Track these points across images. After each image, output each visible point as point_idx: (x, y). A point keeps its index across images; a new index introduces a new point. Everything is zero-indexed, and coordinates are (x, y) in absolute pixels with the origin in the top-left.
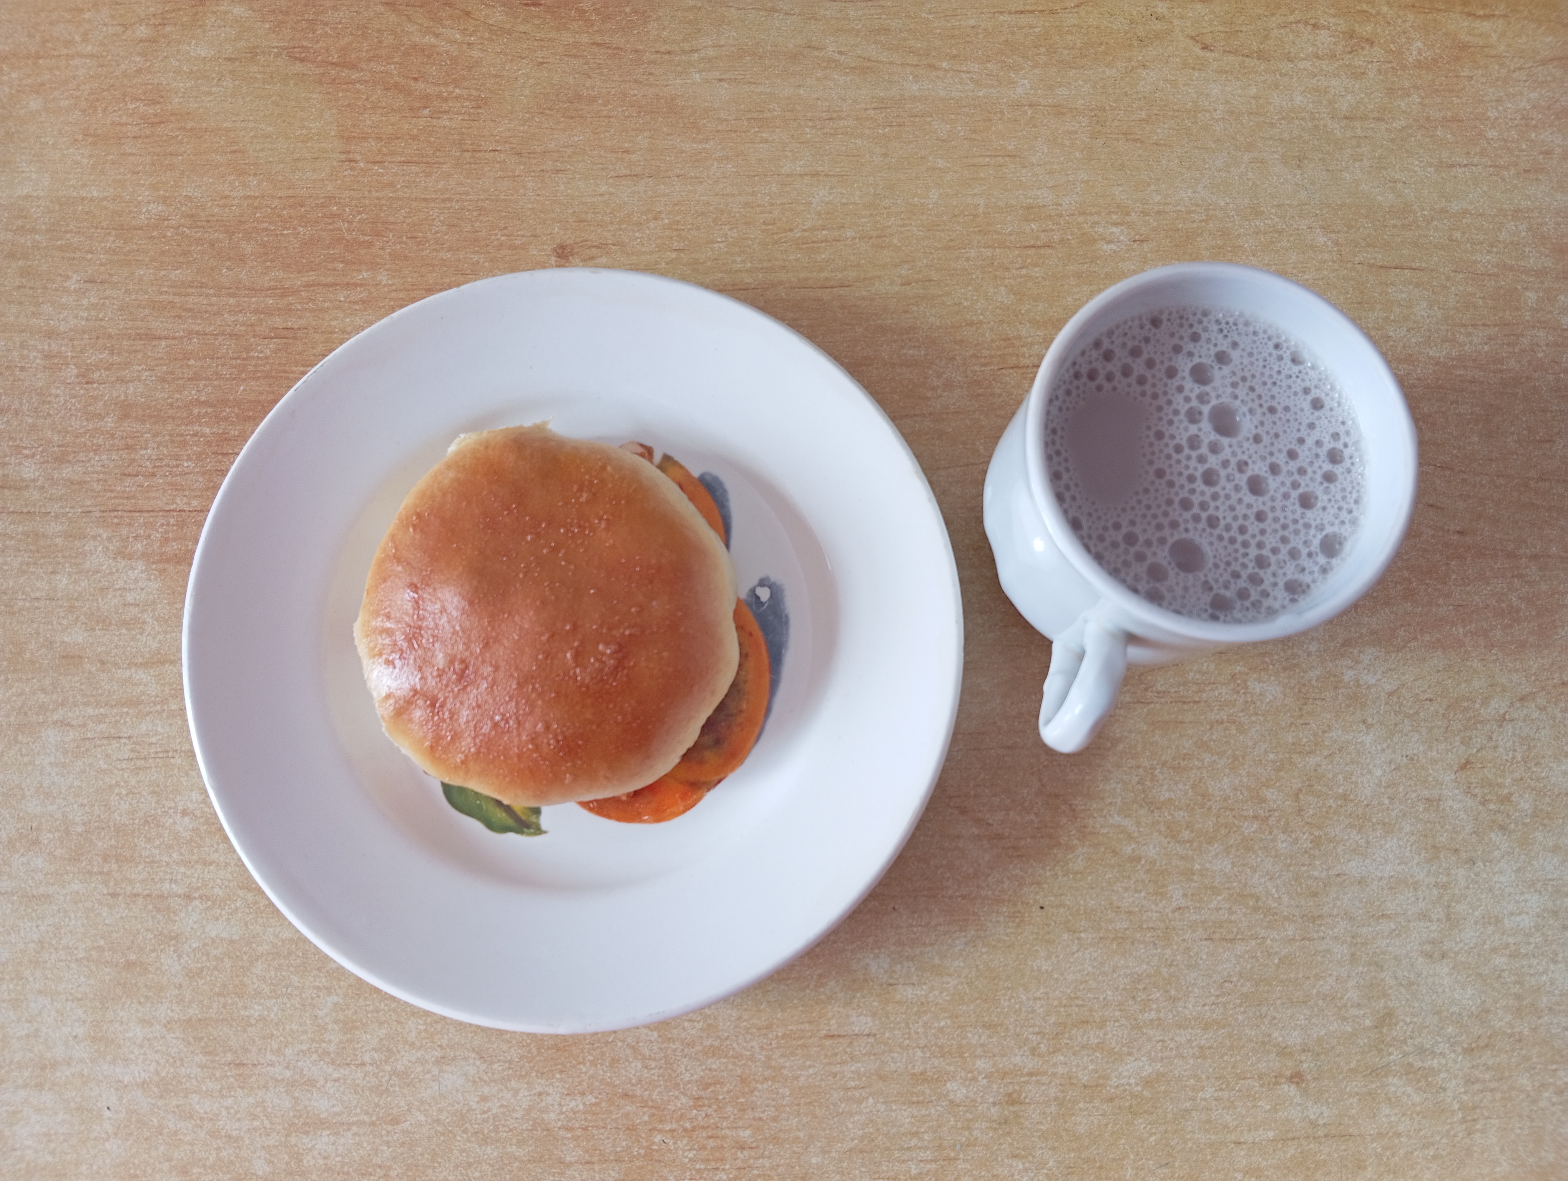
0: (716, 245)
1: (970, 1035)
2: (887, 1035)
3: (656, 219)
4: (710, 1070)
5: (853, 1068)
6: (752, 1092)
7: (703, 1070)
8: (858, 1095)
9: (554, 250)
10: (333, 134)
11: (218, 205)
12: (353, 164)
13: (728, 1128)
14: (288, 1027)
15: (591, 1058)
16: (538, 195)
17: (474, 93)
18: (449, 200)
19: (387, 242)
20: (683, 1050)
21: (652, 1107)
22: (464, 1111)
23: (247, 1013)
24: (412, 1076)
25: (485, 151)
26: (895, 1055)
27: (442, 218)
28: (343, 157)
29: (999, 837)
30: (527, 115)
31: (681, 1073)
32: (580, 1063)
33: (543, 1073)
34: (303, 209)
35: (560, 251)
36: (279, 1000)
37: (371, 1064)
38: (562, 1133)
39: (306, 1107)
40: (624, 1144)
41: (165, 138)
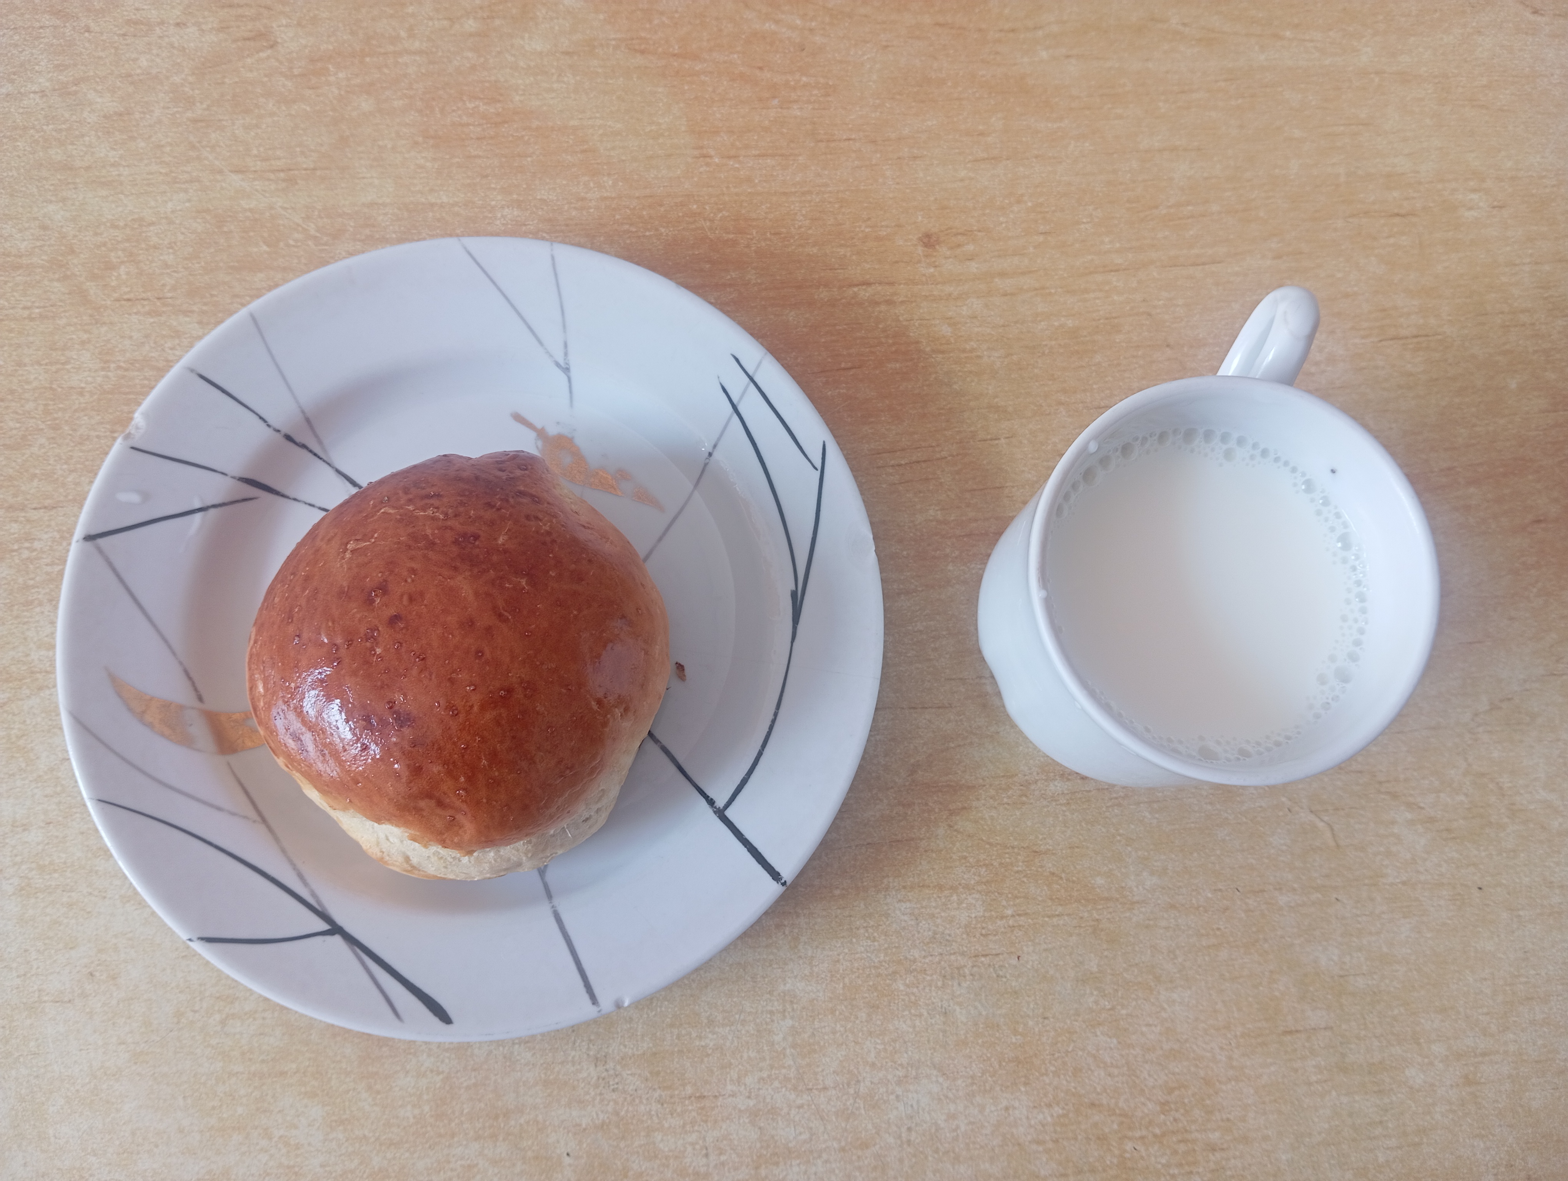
0: (1082, 226)
1: (1423, 1021)
2: (1344, 1027)
3: (1019, 202)
4: (1173, 1074)
5: (1314, 1063)
6: (1216, 1093)
7: (1166, 1075)
8: (1320, 1088)
9: (920, 239)
10: (683, 128)
11: (575, 208)
12: (708, 160)
13: (1197, 1131)
14: (745, 1056)
15: (1053, 1069)
16: (898, 184)
17: (822, 80)
18: (810, 192)
19: (752, 239)
20: (1144, 1055)
21: (1120, 1115)
22: (933, 1131)
23: (703, 1044)
24: (877, 1098)
25: (840, 140)
26: (1353, 1046)
27: (804, 212)
28: (696, 153)
29: (1432, 820)
30: (878, 101)
31: (1145, 1079)
32: (1042, 1075)
33: (1007, 1087)
34: (662, 209)
35: (926, 240)
36: (733, 1028)
37: (835, 1088)
38: (1034, 1147)
39: (773, 1137)
40: (1096, 1154)
41: (510, 139)
